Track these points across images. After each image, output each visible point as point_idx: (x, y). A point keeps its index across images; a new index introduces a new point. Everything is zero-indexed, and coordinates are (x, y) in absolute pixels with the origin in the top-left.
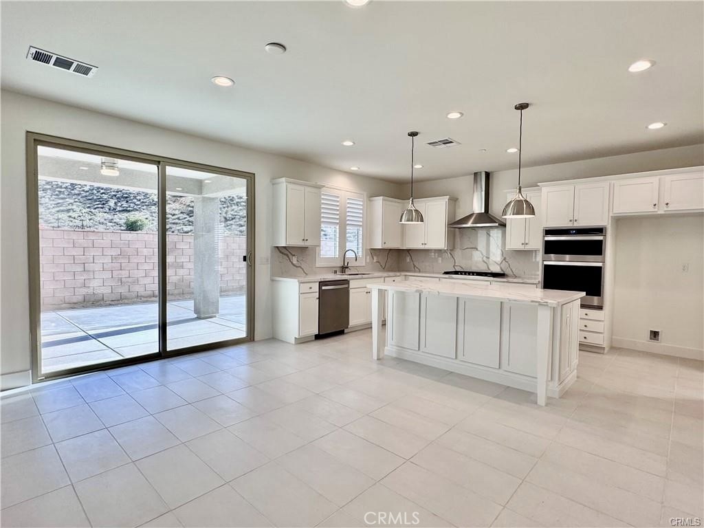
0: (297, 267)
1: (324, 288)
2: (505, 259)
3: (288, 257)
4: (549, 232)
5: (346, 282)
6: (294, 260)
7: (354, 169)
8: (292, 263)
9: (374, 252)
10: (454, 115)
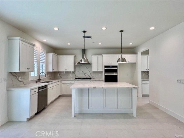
0: (21, 82)
1: (40, 90)
2: (90, 74)
3: (16, 77)
4: (105, 67)
5: (46, 86)
6: (20, 79)
7: (45, 41)
8: (18, 80)
9: (48, 73)
10: (104, 28)
